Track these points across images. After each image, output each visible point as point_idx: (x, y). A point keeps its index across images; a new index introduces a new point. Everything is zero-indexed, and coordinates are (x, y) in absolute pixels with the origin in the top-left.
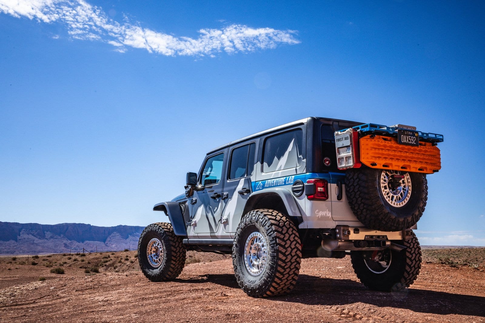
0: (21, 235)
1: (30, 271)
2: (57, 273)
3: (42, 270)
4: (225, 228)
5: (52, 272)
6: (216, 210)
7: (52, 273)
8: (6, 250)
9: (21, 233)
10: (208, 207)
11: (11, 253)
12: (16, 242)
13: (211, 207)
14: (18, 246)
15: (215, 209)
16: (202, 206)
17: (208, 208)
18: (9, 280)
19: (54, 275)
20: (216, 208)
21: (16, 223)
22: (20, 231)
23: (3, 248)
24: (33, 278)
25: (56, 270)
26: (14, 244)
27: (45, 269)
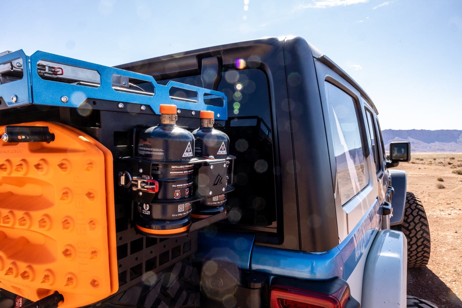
0: (460, 139)
1: (435, 171)
2: (457, 174)
3: (445, 170)
5: (454, 172)
7: (453, 174)
8: (449, 149)
9: (459, 137)
11: (453, 151)
12: (456, 144)
14: (458, 146)
18: (415, 177)
19: (454, 175)
21: (455, 130)
22: (459, 135)
23: (447, 147)
24: (434, 177)
25: (457, 172)
26: (455, 144)
27: (448, 170)
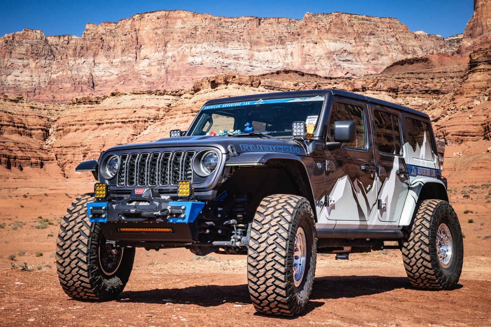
4: (382, 215)
6: (370, 189)
10: (356, 181)
13: (361, 183)
15: (368, 188)
16: (346, 178)
17: (355, 183)
20: (369, 186)
